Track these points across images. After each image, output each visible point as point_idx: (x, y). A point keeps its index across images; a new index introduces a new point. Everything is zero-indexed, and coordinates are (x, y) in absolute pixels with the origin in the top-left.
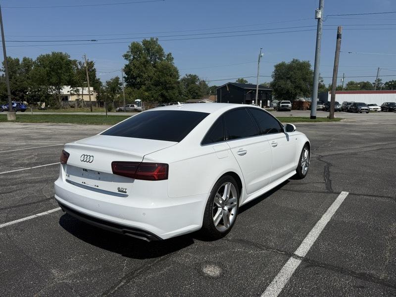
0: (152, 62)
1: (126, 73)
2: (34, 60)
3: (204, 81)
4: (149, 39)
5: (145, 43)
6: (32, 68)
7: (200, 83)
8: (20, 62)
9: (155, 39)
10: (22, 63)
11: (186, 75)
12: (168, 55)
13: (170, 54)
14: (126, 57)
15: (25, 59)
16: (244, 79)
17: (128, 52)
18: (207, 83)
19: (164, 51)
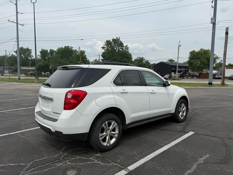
0: (117, 51)
1: (103, 57)
2: (55, 50)
3: (147, 61)
4: (115, 38)
5: (114, 40)
6: (54, 54)
7: (145, 62)
8: (48, 52)
9: (118, 38)
10: (49, 52)
11: (137, 57)
12: (126, 46)
13: (127, 45)
14: (103, 48)
15: (51, 50)
16: (173, 59)
17: (104, 45)
18: (149, 62)
19: (124, 44)
